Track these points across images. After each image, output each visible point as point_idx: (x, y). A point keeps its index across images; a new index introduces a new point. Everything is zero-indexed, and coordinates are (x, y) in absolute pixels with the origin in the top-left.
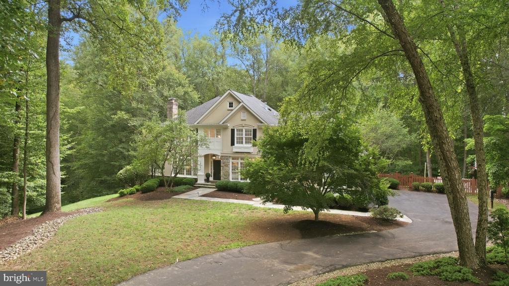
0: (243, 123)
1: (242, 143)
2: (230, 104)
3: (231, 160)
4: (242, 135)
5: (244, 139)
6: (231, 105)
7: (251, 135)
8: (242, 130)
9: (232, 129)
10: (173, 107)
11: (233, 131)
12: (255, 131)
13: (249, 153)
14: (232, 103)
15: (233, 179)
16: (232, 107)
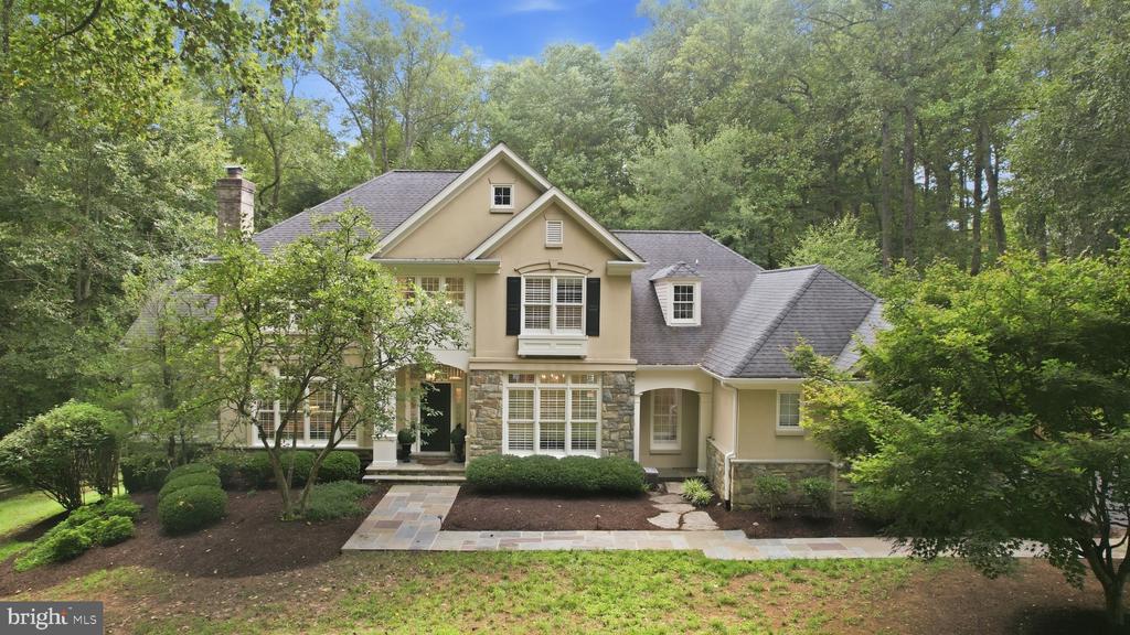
0: (554, 258)
1: (546, 324)
2: (498, 191)
3: (506, 386)
4: (548, 297)
5: (554, 312)
6: (503, 196)
7: (580, 300)
8: (547, 282)
9: (509, 280)
10: (243, 199)
11: (513, 285)
12: (594, 286)
13: (578, 358)
14: (507, 191)
15: (512, 446)
16: (507, 201)
